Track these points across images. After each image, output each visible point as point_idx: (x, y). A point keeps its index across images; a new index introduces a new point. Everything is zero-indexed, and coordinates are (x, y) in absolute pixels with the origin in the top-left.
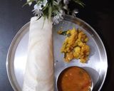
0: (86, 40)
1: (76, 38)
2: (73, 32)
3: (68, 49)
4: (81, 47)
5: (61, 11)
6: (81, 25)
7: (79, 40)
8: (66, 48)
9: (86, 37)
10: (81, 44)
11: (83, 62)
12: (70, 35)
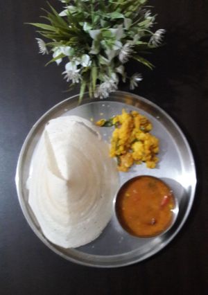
0: (149, 127)
1: (131, 127)
2: (124, 117)
3: (121, 148)
4: (142, 141)
5: (114, 75)
6: (134, 105)
7: (137, 129)
8: (117, 148)
9: (148, 122)
10: (142, 136)
11: (151, 167)
12: (119, 124)
